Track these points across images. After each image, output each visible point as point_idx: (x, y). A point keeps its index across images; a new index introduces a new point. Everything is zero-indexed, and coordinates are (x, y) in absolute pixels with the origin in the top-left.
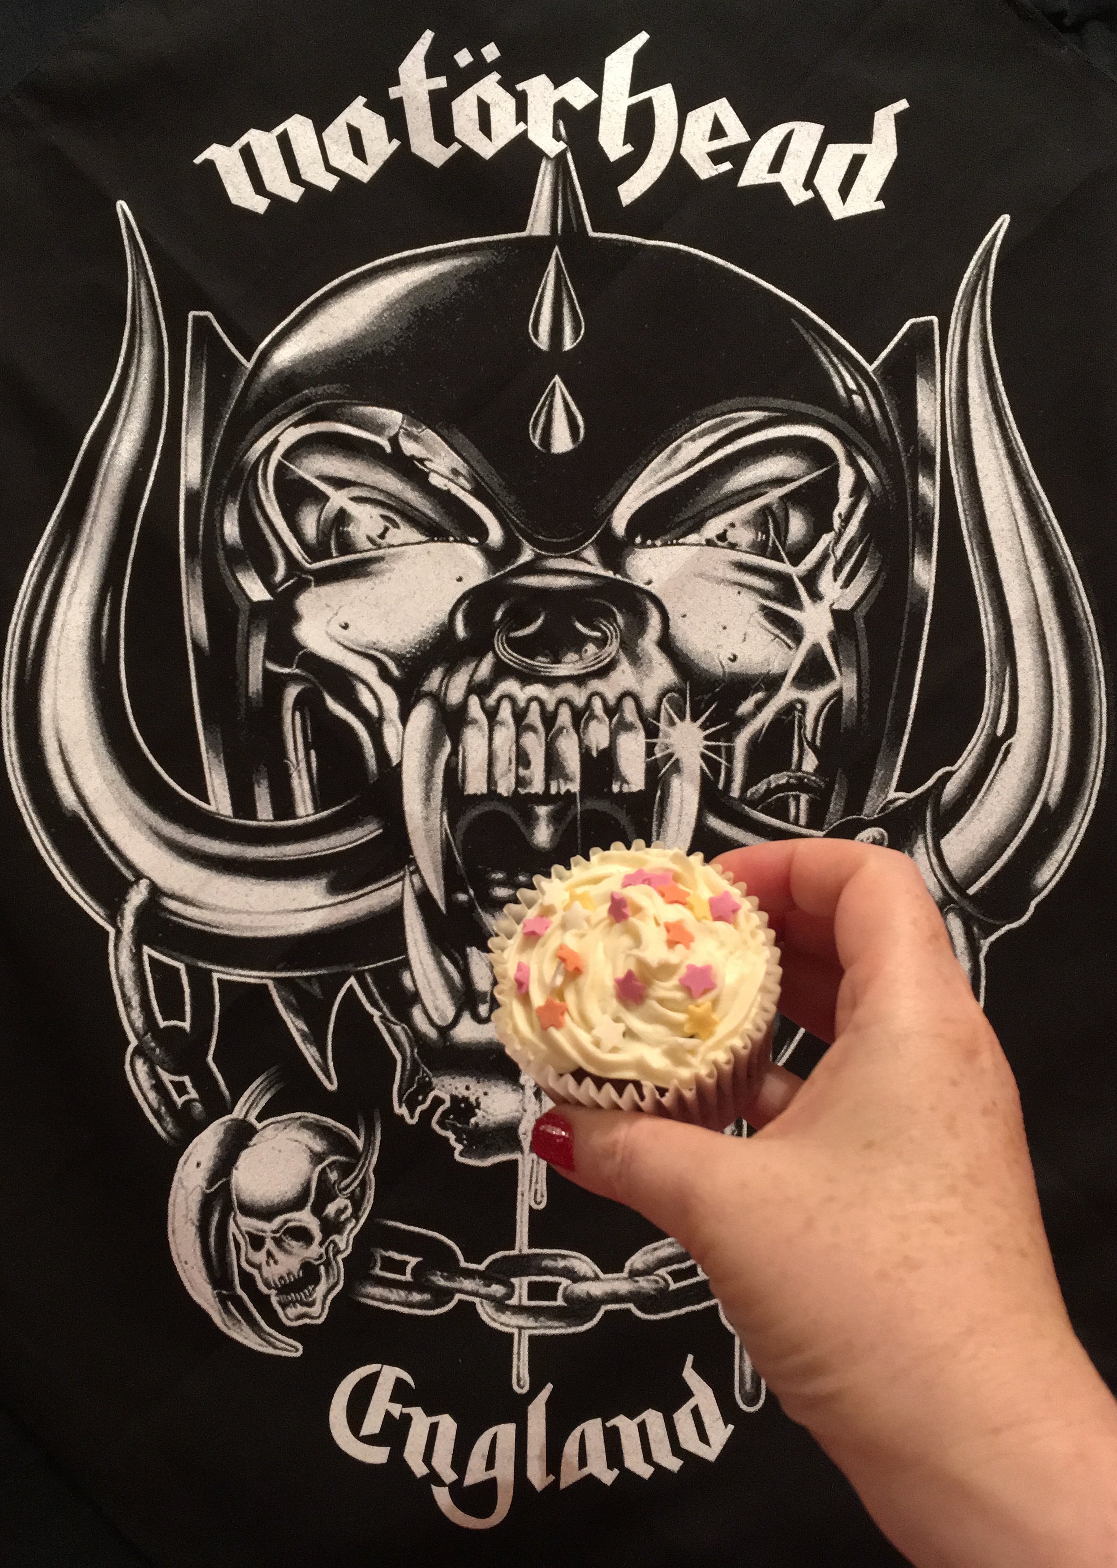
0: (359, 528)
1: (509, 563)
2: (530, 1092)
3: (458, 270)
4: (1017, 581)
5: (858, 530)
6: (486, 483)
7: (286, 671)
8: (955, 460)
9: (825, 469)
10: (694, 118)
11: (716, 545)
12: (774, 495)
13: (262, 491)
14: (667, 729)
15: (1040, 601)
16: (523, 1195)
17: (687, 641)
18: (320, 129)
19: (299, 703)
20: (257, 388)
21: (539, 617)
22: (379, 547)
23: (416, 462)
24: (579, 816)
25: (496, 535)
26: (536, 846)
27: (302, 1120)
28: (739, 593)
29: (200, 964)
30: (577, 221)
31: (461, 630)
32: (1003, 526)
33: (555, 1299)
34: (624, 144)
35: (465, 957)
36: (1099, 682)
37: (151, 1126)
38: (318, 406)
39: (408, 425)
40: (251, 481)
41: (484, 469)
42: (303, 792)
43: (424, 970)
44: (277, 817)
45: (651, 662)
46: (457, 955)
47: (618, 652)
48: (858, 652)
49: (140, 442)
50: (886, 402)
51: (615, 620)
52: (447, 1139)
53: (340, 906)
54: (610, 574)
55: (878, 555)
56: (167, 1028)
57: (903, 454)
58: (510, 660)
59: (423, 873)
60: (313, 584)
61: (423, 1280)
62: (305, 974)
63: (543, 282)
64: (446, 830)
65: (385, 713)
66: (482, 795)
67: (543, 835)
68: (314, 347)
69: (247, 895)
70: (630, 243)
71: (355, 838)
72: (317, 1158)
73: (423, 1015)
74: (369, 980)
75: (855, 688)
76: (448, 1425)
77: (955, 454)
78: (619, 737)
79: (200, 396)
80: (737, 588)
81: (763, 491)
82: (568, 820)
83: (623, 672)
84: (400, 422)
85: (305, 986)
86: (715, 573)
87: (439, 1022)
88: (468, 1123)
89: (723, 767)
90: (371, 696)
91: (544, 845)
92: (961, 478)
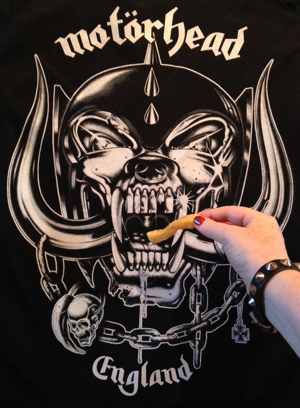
0: (100, 144)
1: (139, 153)
2: (143, 288)
3: (126, 73)
4: (272, 159)
5: (230, 145)
6: (133, 132)
7: (81, 181)
8: (256, 126)
9: (221, 129)
10: (189, 32)
11: (192, 149)
12: (208, 136)
13: (74, 134)
14: (179, 197)
15: (277, 164)
16: (141, 314)
17: (184, 174)
18: (88, 34)
19: (85, 190)
20: (73, 106)
21: (146, 168)
22: (105, 149)
23: (115, 126)
24: (156, 219)
25: (135, 146)
26: (145, 226)
27: (86, 295)
28: (198, 162)
29: (60, 256)
30: (157, 61)
31: (126, 171)
32: (268, 144)
33: (149, 340)
34: (171, 39)
35: (127, 254)
36: (292, 186)
37: (47, 297)
38: (89, 111)
39: (113, 116)
40: (71, 131)
41: (133, 128)
42: (86, 212)
43: (117, 258)
44: (79, 219)
45: (175, 179)
46: (125, 254)
47: (167, 177)
48: (229, 177)
49: (41, 120)
50: (238, 111)
51: (166, 169)
52: (122, 300)
53: (95, 242)
54: (165, 156)
55: (235, 152)
56: (51, 273)
57: (242, 125)
58: (139, 179)
59: (116, 233)
60: (88, 158)
61: (116, 335)
62: (86, 258)
63: (148, 77)
64: (122, 222)
65: (107, 192)
66: (132, 213)
67: (147, 224)
68: (87, 94)
69: (71, 239)
70: (172, 67)
71: (99, 224)
72: (89, 305)
73: (116, 269)
74: (103, 260)
75: (228, 187)
76: (122, 371)
77: (256, 125)
78: (166, 199)
79: (57, 107)
80: (198, 161)
81: (205, 135)
82: (153, 220)
83: (168, 182)
84: (110, 115)
85: (86, 261)
86: (192, 156)
87: (120, 271)
88: (127, 296)
89: (193, 207)
90: (103, 188)
91: (147, 226)
92: (258, 131)
